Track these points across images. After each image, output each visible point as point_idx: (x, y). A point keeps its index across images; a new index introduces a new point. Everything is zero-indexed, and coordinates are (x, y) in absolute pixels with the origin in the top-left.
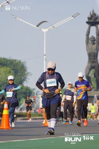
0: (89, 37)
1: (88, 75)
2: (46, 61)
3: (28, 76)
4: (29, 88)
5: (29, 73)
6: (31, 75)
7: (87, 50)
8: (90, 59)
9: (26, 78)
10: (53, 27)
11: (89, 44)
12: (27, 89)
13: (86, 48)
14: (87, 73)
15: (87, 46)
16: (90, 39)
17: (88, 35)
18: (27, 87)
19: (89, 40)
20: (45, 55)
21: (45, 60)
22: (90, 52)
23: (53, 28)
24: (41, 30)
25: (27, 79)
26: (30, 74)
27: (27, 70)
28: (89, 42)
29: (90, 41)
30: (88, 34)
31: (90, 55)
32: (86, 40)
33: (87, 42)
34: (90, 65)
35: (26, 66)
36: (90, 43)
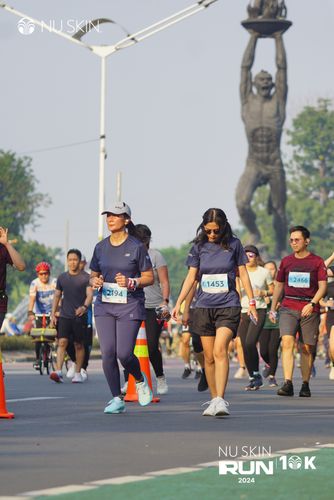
0: (251, 75)
1: (247, 207)
2: (106, 157)
3: (38, 205)
4: (43, 246)
5: (41, 197)
6: (50, 202)
7: (244, 119)
8: (253, 149)
9: (32, 213)
10: (133, 39)
11: (250, 98)
12: (34, 250)
13: (243, 110)
14: (244, 198)
15: (245, 107)
16: (253, 80)
17: (247, 67)
18: (36, 244)
19: (252, 84)
20: (103, 137)
21: (102, 155)
22: (253, 127)
23: (133, 42)
24: (91, 50)
25: (35, 217)
26: (46, 199)
27: (36, 185)
28: (251, 91)
29: (255, 90)
30: (248, 64)
31: (253, 136)
32: (241, 86)
33: (245, 93)
34: (253, 171)
35: (32, 174)
36: (254, 97)
